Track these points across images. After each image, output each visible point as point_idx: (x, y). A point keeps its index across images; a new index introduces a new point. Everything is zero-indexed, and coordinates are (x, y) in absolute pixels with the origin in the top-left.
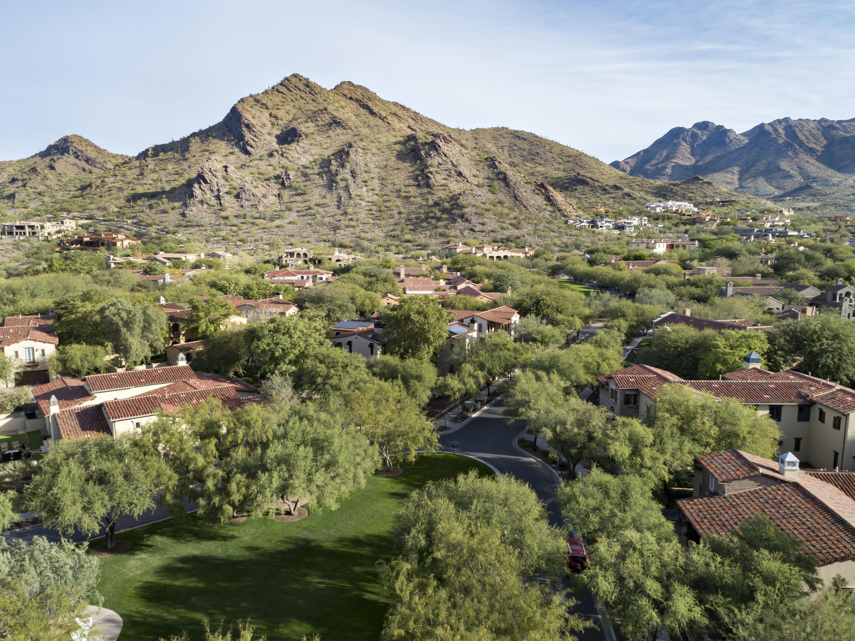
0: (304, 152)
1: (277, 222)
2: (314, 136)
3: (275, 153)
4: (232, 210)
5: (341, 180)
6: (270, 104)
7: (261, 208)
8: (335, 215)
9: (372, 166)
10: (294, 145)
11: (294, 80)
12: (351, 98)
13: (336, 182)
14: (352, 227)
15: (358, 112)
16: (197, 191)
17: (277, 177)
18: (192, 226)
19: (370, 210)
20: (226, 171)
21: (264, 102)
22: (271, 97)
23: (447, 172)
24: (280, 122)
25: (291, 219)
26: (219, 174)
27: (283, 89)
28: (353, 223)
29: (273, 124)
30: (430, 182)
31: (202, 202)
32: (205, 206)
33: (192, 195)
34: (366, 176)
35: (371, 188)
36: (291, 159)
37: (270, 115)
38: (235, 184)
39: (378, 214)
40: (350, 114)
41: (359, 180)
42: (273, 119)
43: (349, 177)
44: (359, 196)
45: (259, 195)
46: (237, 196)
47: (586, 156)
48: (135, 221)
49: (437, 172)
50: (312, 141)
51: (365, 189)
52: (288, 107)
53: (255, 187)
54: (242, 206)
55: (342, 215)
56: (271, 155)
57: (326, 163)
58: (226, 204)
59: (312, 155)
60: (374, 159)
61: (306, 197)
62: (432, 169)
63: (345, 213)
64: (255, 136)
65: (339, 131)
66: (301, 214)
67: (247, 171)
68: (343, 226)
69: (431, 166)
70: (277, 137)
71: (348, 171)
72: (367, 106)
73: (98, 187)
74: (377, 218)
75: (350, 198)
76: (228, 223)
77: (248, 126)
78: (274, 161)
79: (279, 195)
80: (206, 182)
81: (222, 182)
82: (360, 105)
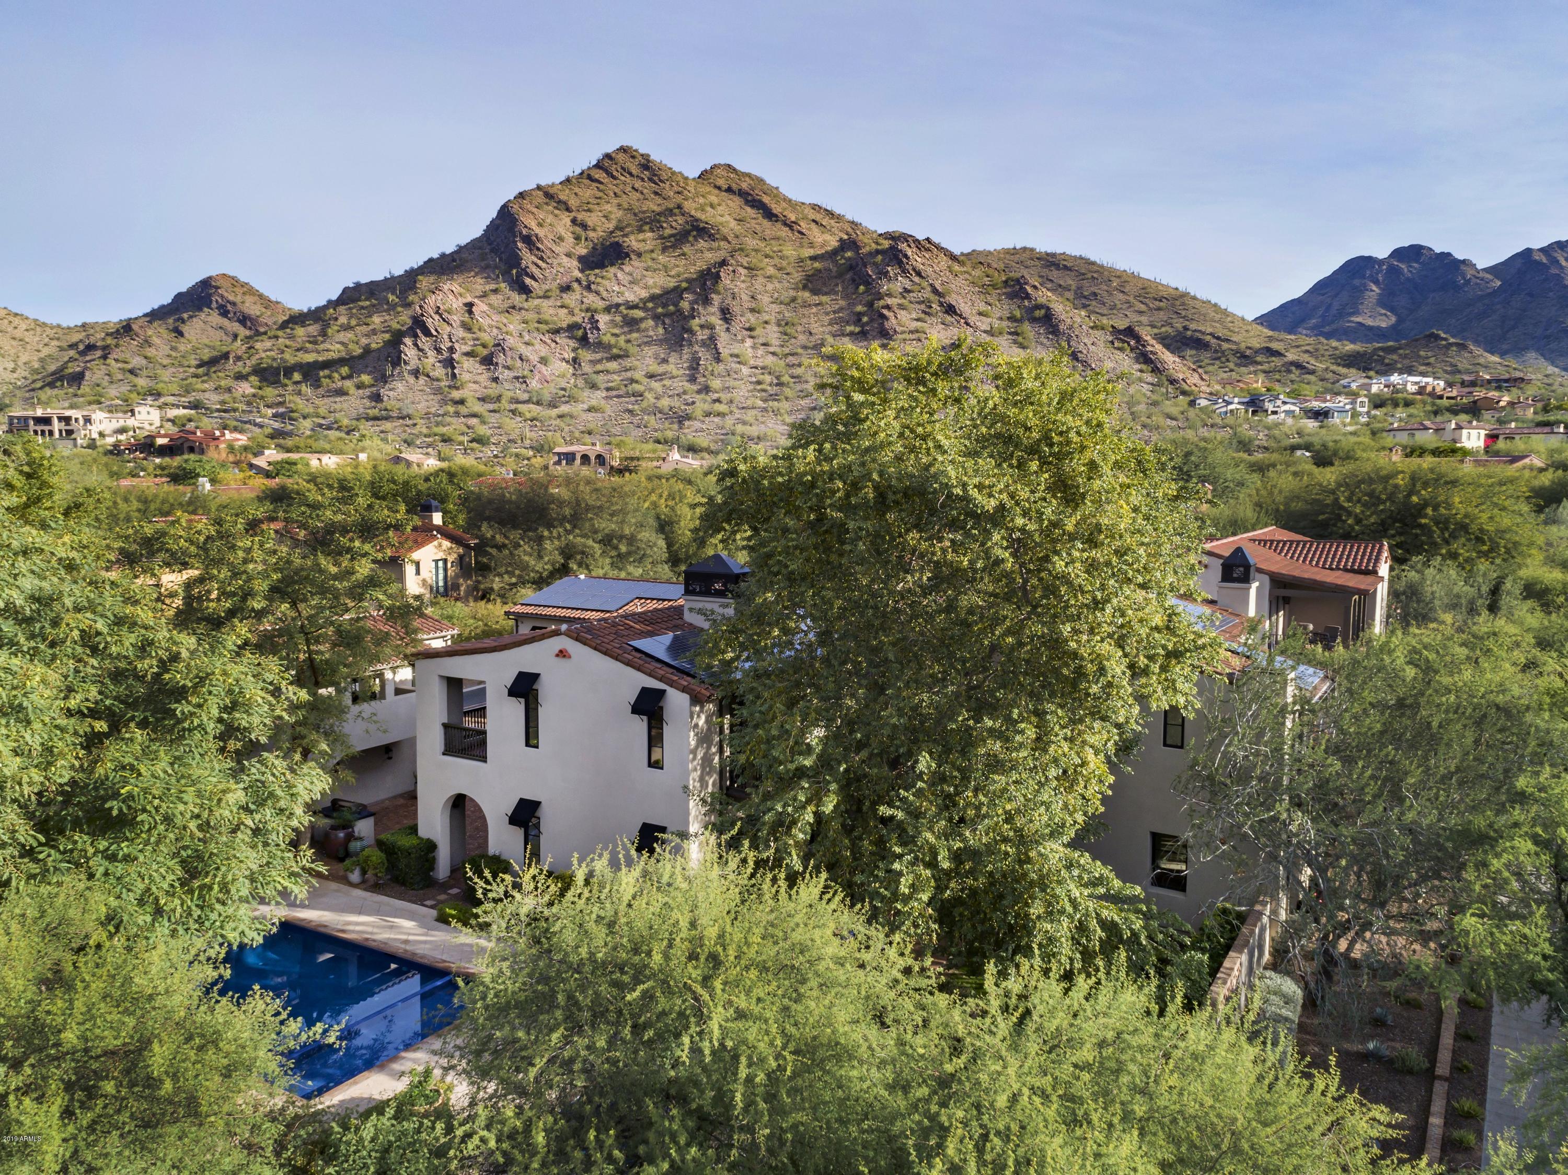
0: (631, 282)
1: (564, 409)
2: (654, 255)
3: (575, 285)
4: (475, 386)
5: (702, 327)
6: (573, 202)
7: (534, 384)
8: (685, 393)
9: (766, 299)
10: (612, 270)
11: (621, 157)
12: (729, 190)
13: (691, 331)
14: (719, 414)
15: (743, 214)
16: (409, 352)
17: (573, 327)
18: (387, 418)
19: (759, 383)
20: (470, 312)
21: (562, 197)
22: (577, 190)
23: (923, 307)
24: (591, 234)
25: (594, 402)
26: (456, 319)
27: (599, 175)
28: (722, 408)
29: (578, 238)
30: (887, 325)
31: (416, 373)
32: (422, 380)
33: (397, 361)
34: (752, 319)
35: (761, 340)
36: (605, 294)
37: (574, 221)
38: (485, 337)
39: (773, 390)
40: (727, 218)
41: (736, 327)
42: (578, 230)
43: (716, 320)
44: (737, 356)
45: (534, 358)
46: (488, 361)
49: (901, 307)
50: (650, 263)
51: (749, 343)
52: (608, 207)
53: (527, 344)
54: (496, 380)
55: (699, 392)
56: (566, 288)
57: (670, 296)
58: (466, 377)
59: (646, 287)
60: (770, 287)
61: (627, 363)
62: (889, 301)
64: (542, 259)
65: (702, 244)
66: (614, 393)
68: (699, 413)
69: (890, 295)
70: (581, 258)
71: (714, 309)
72: (760, 202)
74: (774, 397)
75: (718, 359)
77: (529, 241)
78: (571, 299)
79: (575, 360)
80: (427, 333)
81: (461, 333)
82: (747, 202)
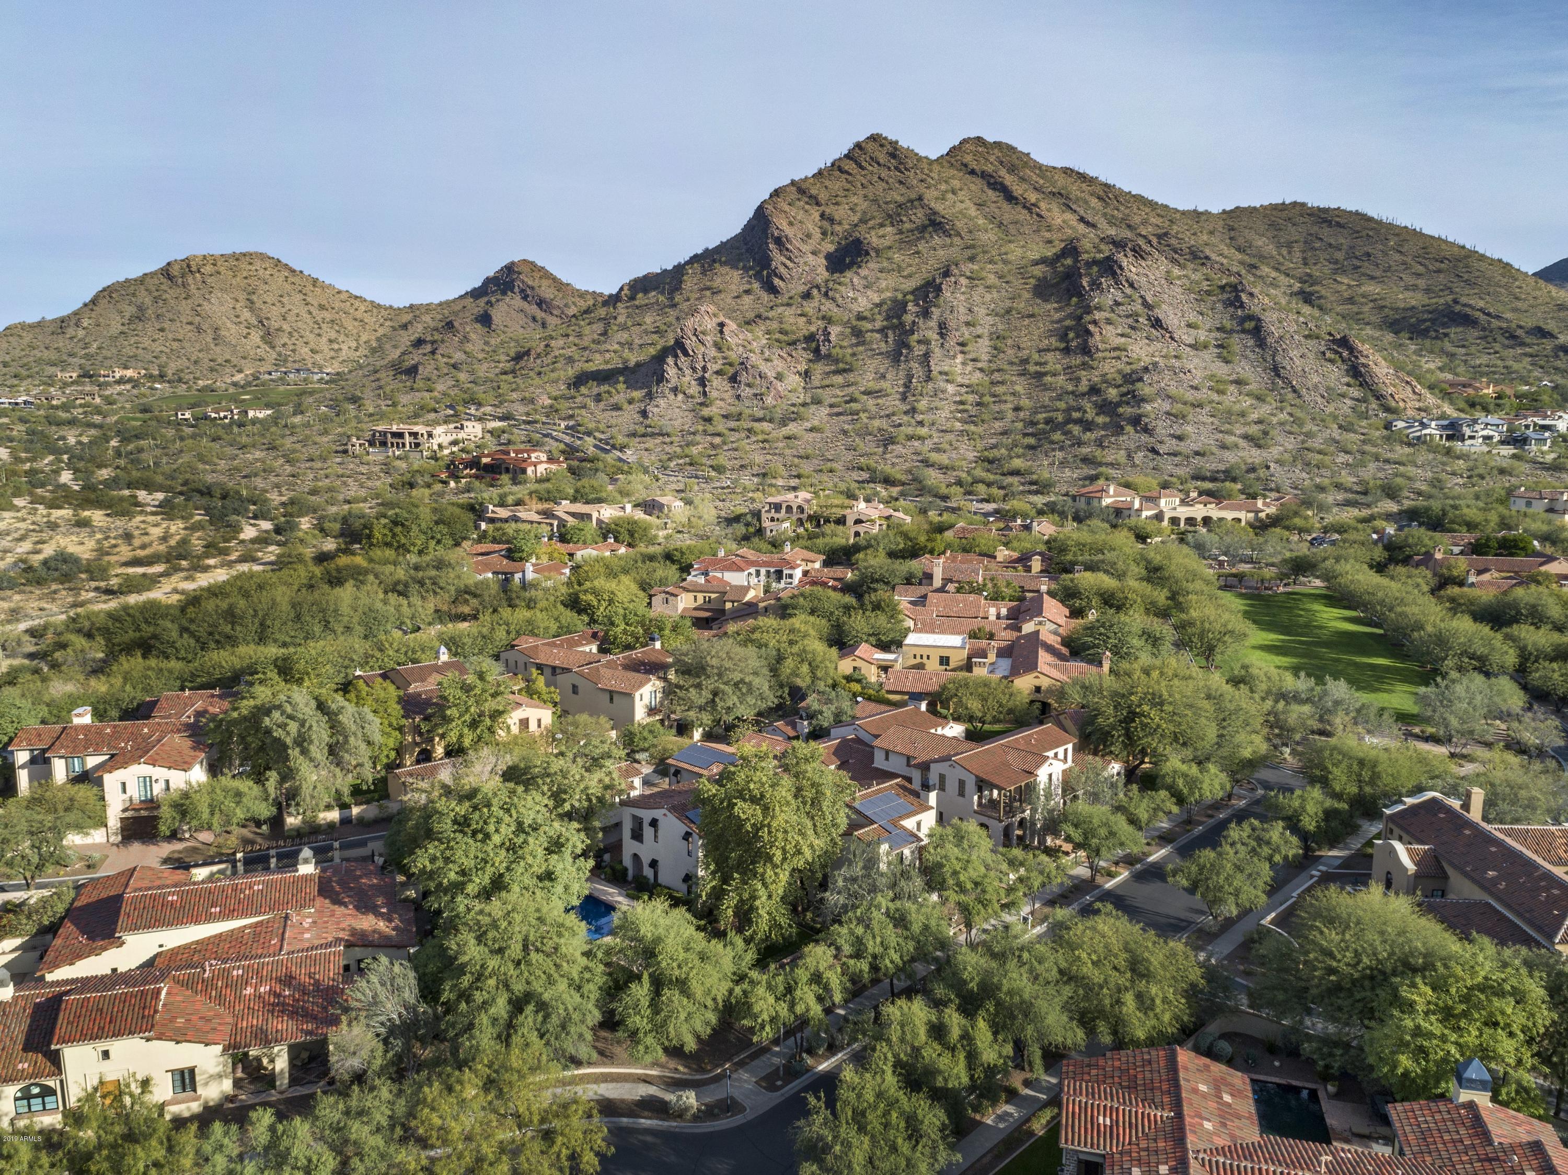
0: (866, 287)
1: (792, 428)
2: (890, 254)
3: (815, 292)
4: (721, 403)
5: (919, 342)
6: (823, 196)
7: (769, 401)
8: (893, 414)
9: (981, 311)
10: (849, 274)
11: (870, 147)
12: (972, 172)
13: (908, 346)
14: (920, 438)
15: (984, 197)
16: (671, 371)
17: (810, 338)
18: (653, 435)
19: (962, 403)
20: (721, 332)
21: (814, 192)
22: (827, 183)
23: (1130, 321)
24: (837, 228)
25: (816, 423)
26: (709, 339)
27: (849, 166)
28: (923, 431)
29: (824, 233)
30: (1091, 342)
31: (675, 390)
32: (680, 397)
33: (661, 378)
34: (966, 333)
35: (970, 356)
36: (840, 300)
37: (822, 216)
38: (733, 356)
39: (973, 411)
40: (968, 203)
41: (951, 342)
42: (826, 224)
43: (933, 335)
44: (946, 374)
45: (771, 374)
46: (733, 379)
47: (1482, 257)
48: (571, 423)
49: (1109, 322)
50: (885, 264)
51: (959, 359)
52: (854, 199)
53: (767, 360)
54: (738, 397)
55: (906, 413)
56: (807, 296)
57: (898, 308)
58: (714, 394)
59: (880, 291)
60: (988, 297)
61: (851, 377)
62: (1097, 315)
63: (913, 411)
64: (790, 259)
65: (937, 240)
66: (836, 410)
67: (760, 330)
68: (901, 438)
69: (1099, 308)
70: (828, 257)
71: (933, 324)
72: (1002, 184)
73: (539, 356)
74: (971, 420)
75: (929, 378)
76: (710, 429)
77: (778, 241)
78: (810, 307)
79: (806, 372)
80: (686, 354)
81: (713, 352)
82: (989, 185)
